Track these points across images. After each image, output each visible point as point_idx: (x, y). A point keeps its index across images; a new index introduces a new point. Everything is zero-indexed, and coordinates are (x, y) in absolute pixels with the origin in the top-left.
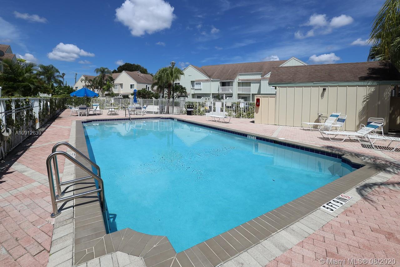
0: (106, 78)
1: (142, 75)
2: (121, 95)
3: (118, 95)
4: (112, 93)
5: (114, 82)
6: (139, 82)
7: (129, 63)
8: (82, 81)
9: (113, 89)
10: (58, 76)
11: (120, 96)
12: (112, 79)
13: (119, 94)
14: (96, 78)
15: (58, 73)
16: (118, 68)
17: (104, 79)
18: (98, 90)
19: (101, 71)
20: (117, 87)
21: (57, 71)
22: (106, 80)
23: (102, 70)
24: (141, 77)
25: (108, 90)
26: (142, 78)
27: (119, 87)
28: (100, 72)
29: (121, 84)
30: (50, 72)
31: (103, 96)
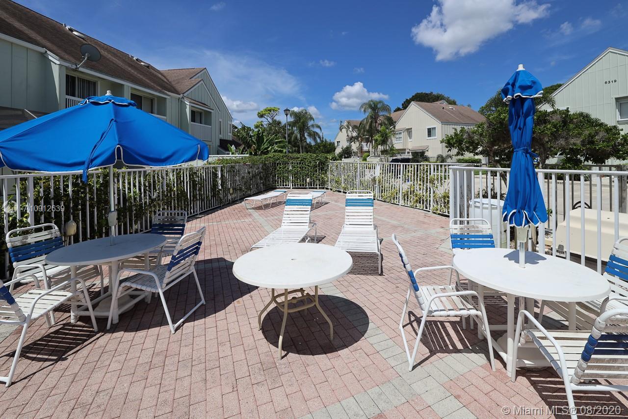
0: (381, 119)
1: (451, 107)
2: (408, 153)
3: (402, 151)
4: (392, 149)
5: (394, 127)
6: (445, 122)
7: (422, 93)
8: (341, 130)
9: (394, 141)
10: (313, 126)
11: (406, 153)
12: (391, 122)
13: (405, 150)
14: (363, 121)
15: (312, 121)
16: (403, 105)
17: (376, 122)
18: (367, 144)
19: (370, 106)
20: (401, 136)
21: (311, 118)
22: (381, 125)
23: (373, 106)
24: (449, 111)
25: (384, 142)
26: (452, 112)
27: (404, 135)
28: (370, 110)
29: (408, 129)
30: (302, 121)
31: (376, 154)
